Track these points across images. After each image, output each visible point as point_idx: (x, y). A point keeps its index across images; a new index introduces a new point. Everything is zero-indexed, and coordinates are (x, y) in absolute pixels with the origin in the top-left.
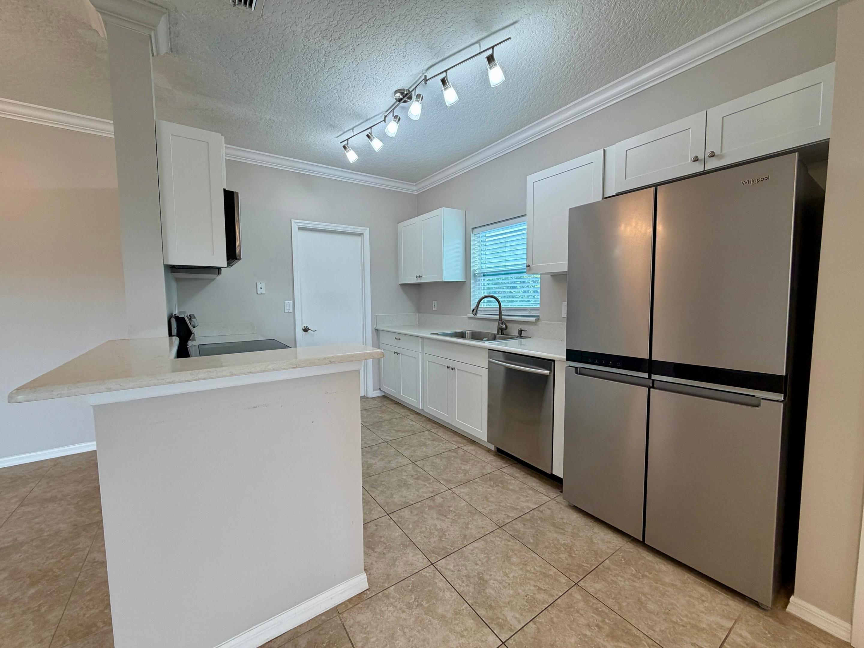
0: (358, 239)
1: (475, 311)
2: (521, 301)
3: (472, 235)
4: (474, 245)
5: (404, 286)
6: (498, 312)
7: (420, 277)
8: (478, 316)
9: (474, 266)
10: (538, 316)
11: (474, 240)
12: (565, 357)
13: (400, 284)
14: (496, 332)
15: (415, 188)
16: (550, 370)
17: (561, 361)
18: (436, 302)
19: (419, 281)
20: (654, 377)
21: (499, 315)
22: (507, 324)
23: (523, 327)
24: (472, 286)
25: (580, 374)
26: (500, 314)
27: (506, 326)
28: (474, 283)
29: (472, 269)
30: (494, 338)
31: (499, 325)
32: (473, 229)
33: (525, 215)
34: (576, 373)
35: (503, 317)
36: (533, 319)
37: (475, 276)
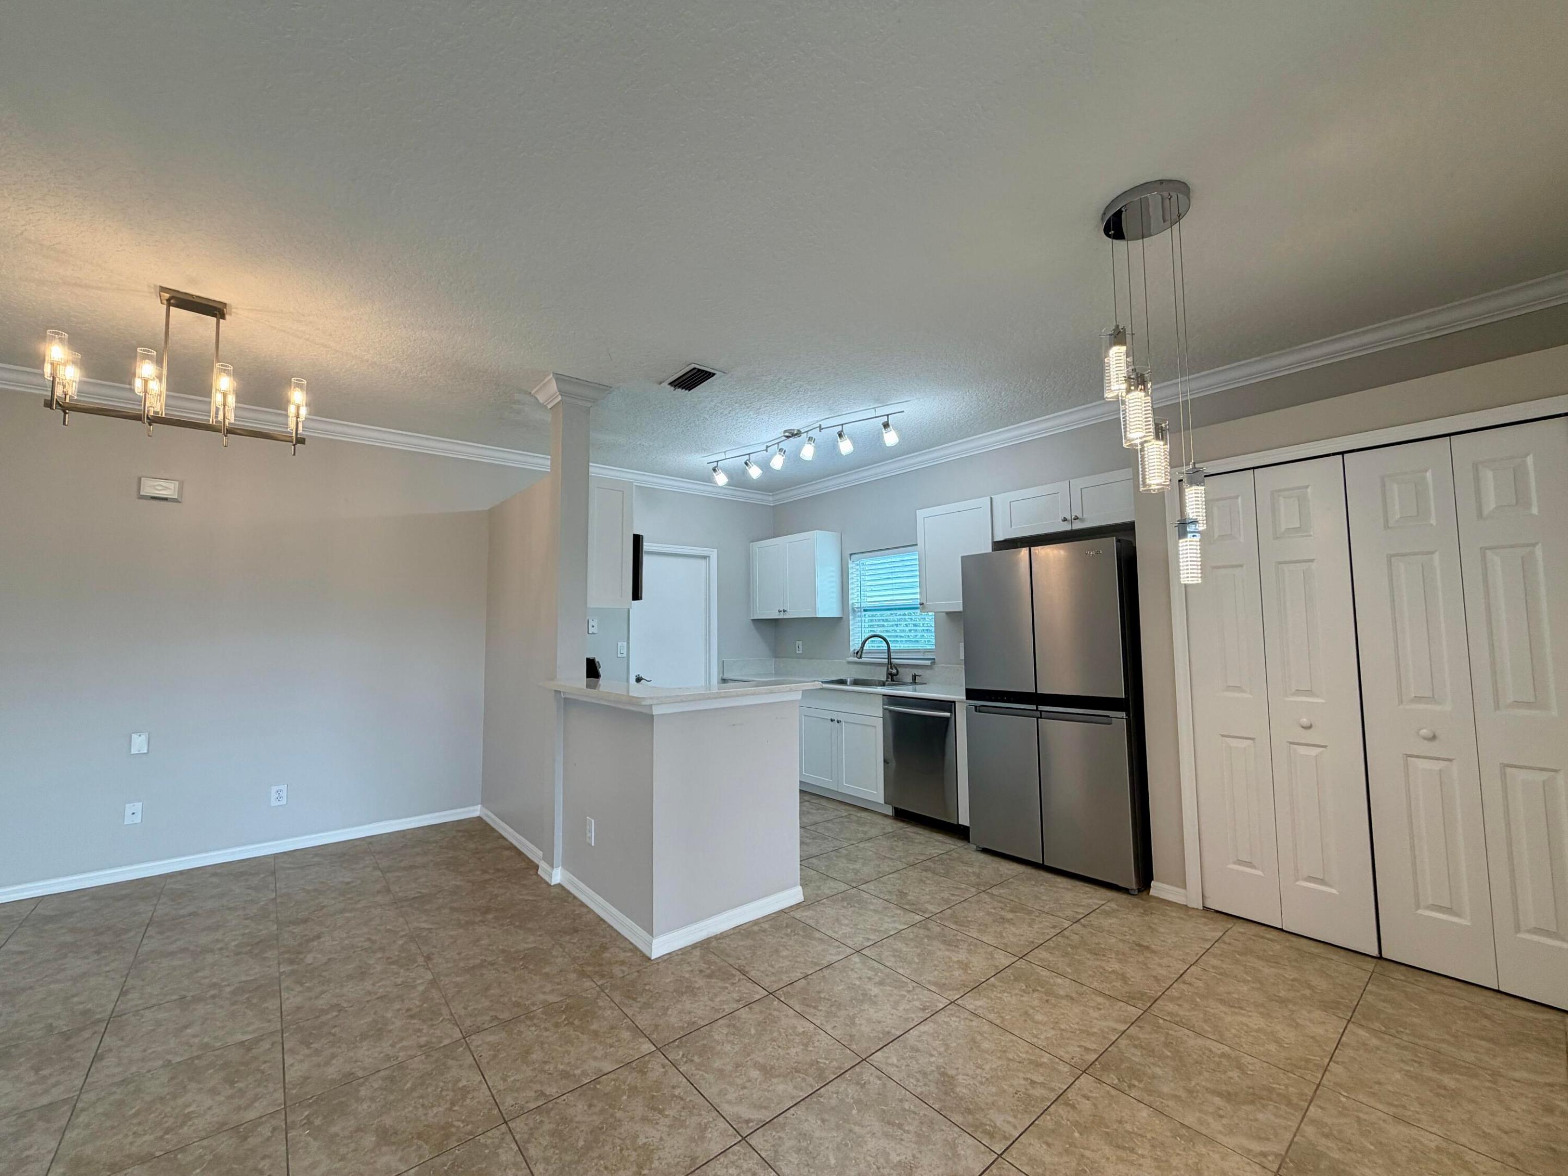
0: (703, 562)
1: (859, 654)
2: (906, 641)
4: (852, 573)
5: (758, 622)
7: (784, 611)
8: (863, 660)
9: (853, 599)
10: (934, 659)
11: (852, 568)
12: (965, 698)
14: (884, 679)
15: (771, 499)
16: (951, 712)
17: (961, 702)
18: (800, 642)
19: (782, 616)
20: (1041, 708)
22: (899, 669)
23: (917, 672)
24: (851, 623)
25: (980, 712)
26: (889, 658)
27: (898, 671)
28: (853, 619)
30: (883, 684)
31: (888, 669)
32: (851, 555)
33: (916, 545)
34: (976, 711)
36: (928, 663)
37: (854, 611)
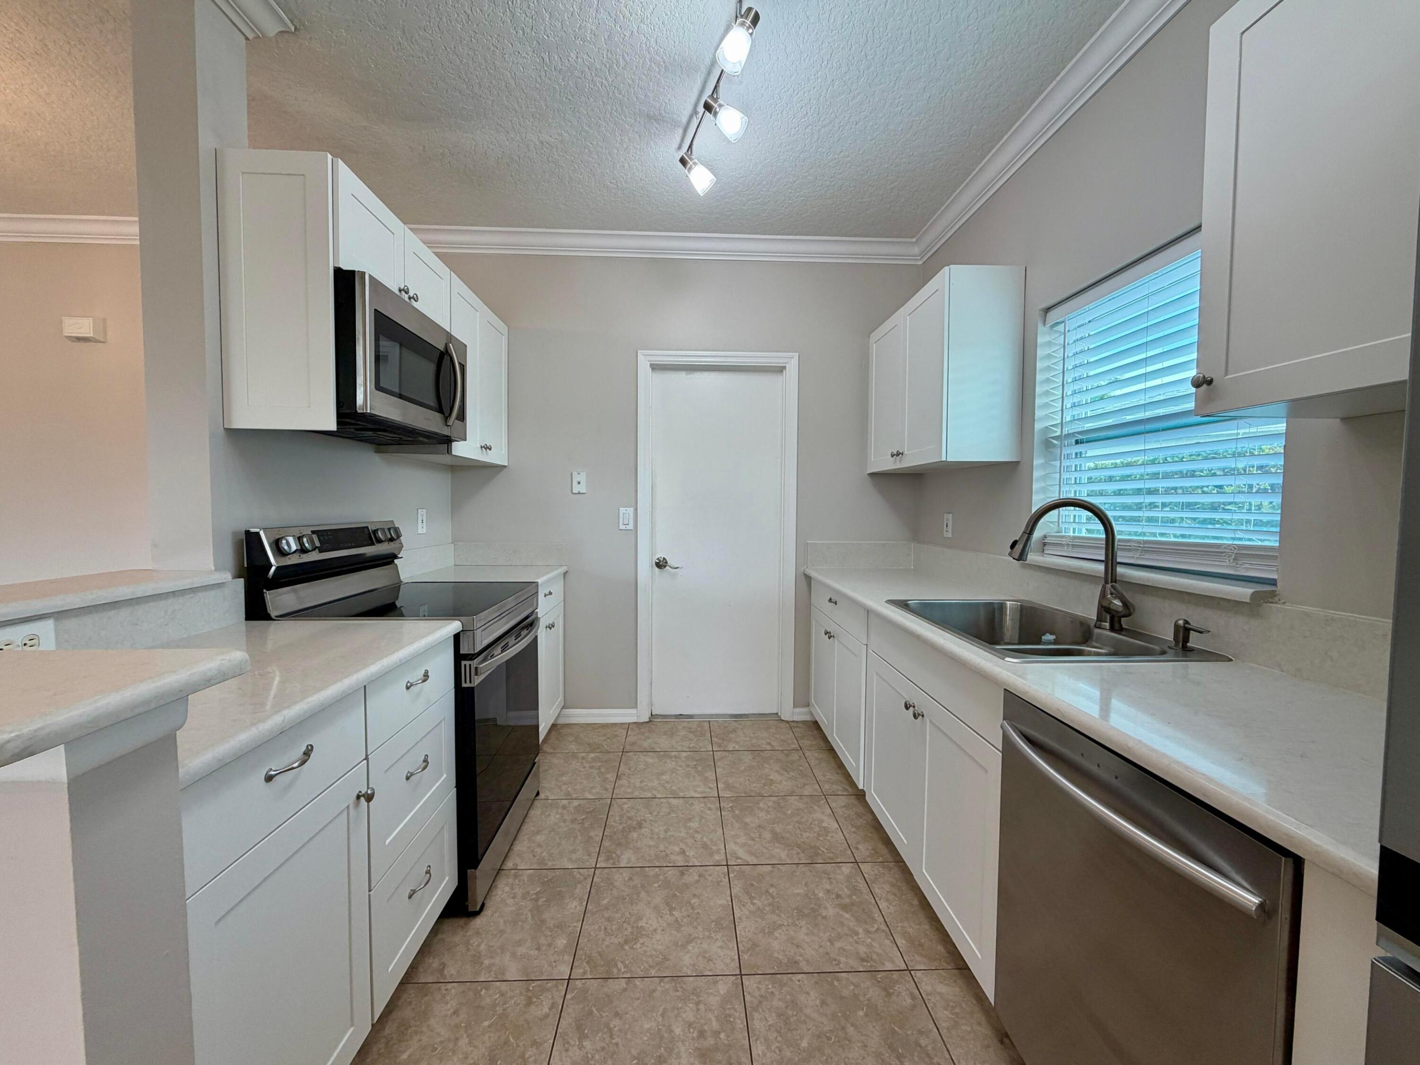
3: (1041, 327)
6: (1103, 552)
13: (868, 474)
21: (1106, 562)
29: (1038, 426)
35: (1120, 570)
